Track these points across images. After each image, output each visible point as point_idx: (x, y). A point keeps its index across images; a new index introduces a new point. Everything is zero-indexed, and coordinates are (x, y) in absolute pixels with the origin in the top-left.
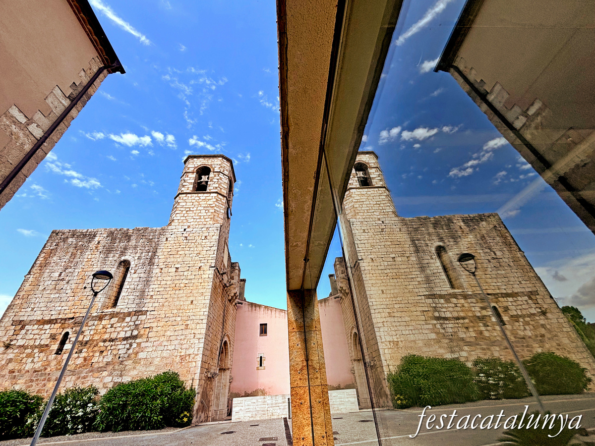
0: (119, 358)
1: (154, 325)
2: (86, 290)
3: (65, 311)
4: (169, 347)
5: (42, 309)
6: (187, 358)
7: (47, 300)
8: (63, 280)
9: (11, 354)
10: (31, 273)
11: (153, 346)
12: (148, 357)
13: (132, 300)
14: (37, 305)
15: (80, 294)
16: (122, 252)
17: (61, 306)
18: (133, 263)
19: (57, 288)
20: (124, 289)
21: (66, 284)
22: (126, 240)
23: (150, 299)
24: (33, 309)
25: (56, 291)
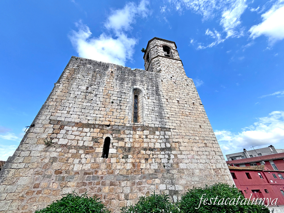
0: (164, 166)
1: (181, 140)
2: (114, 104)
3: (101, 119)
4: (201, 161)
5: (78, 113)
6: (220, 171)
7: (80, 106)
8: (90, 93)
10: (61, 83)
11: (188, 159)
12: (188, 168)
13: (154, 118)
14: (72, 109)
15: (109, 107)
16: (132, 82)
17: (95, 113)
18: (144, 92)
19: (87, 99)
20: (145, 109)
21: (94, 96)
22: (133, 75)
23: (168, 119)
24: (68, 112)
25: (87, 100)
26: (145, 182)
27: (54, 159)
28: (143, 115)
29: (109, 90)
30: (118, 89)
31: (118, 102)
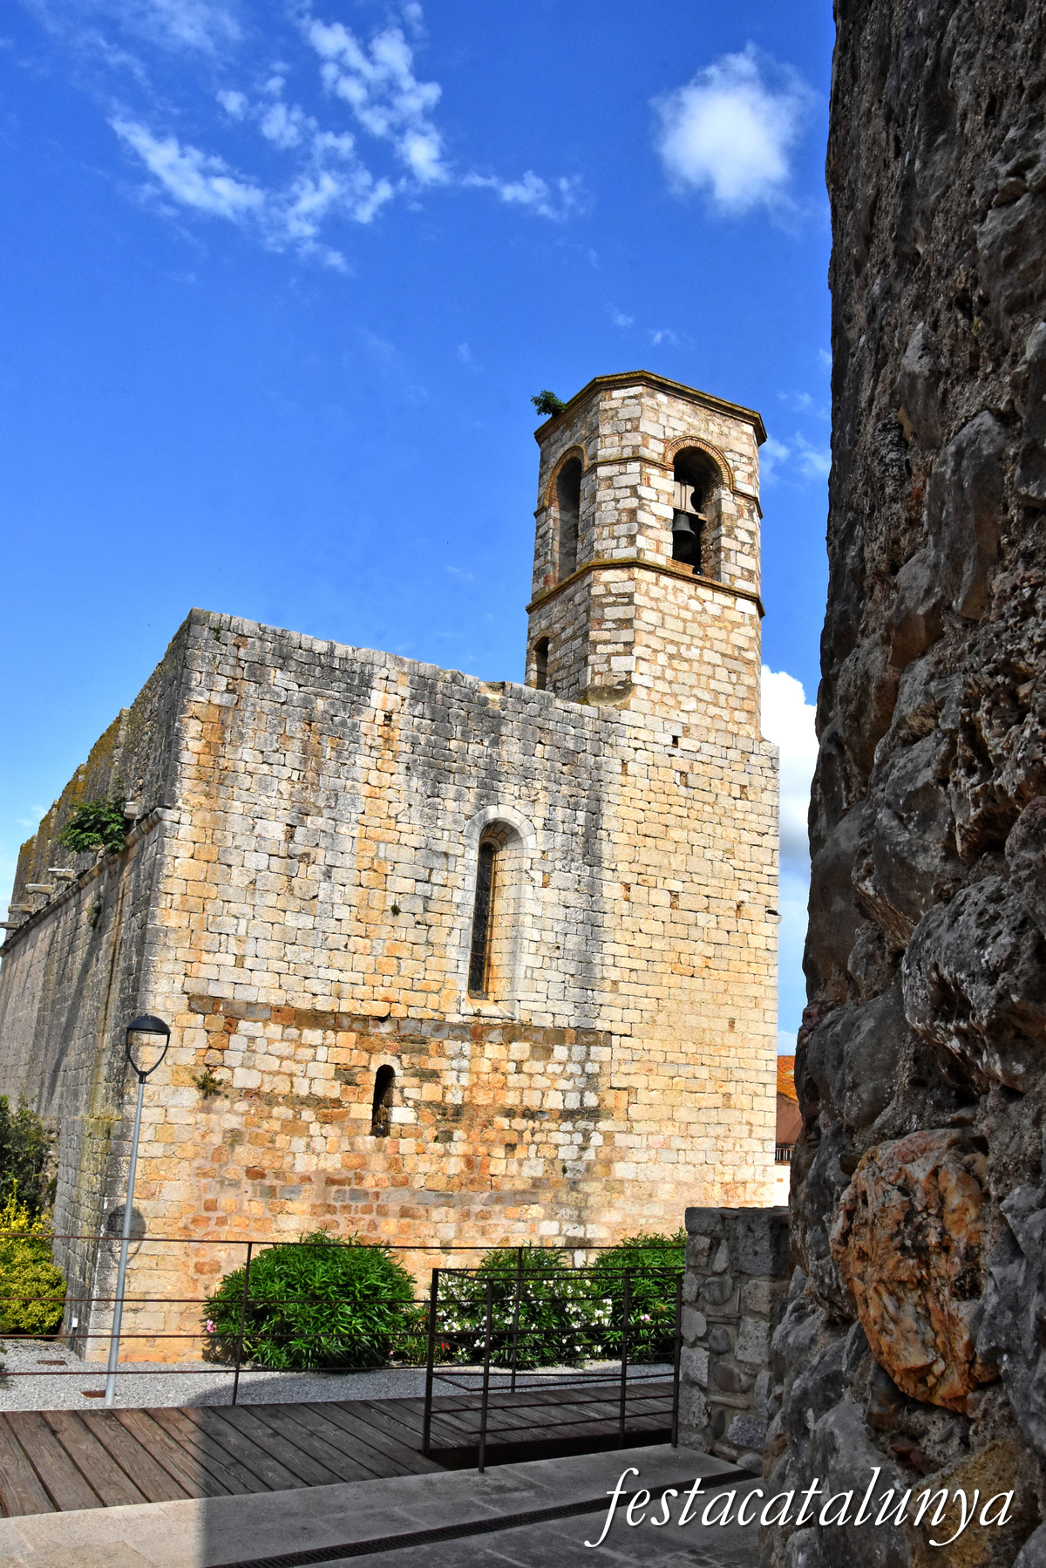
0: (565, 1170)
1: (639, 1082)
2: (400, 919)
3: (356, 989)
4: (691, 1156)
5: (274, 966)
6: (740, 1190)
7: (276, 932)
8: (306, 858)
9: (228, 1114)
10: (180, 803)
11: (649, 1148)
12: (641, 1177)
13: (558, 985)
14: (250, 948)
15: (384, 931)
16: (482, 785)
17: (336, 965)
18: (533, 842)
19: (297, 892)
20: (526, 943)
21: (322, 878)
22: (487, 733)
23: (611, 991)
24: (239, 961)
25: (298, 901)
26: (500, 1212)
27: (234, 1137)
28: (513, 971)
29: (378, 841)
30: (417, 828)
31: (418, 906)
